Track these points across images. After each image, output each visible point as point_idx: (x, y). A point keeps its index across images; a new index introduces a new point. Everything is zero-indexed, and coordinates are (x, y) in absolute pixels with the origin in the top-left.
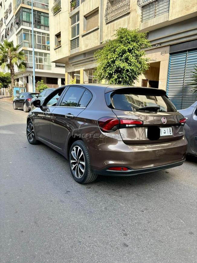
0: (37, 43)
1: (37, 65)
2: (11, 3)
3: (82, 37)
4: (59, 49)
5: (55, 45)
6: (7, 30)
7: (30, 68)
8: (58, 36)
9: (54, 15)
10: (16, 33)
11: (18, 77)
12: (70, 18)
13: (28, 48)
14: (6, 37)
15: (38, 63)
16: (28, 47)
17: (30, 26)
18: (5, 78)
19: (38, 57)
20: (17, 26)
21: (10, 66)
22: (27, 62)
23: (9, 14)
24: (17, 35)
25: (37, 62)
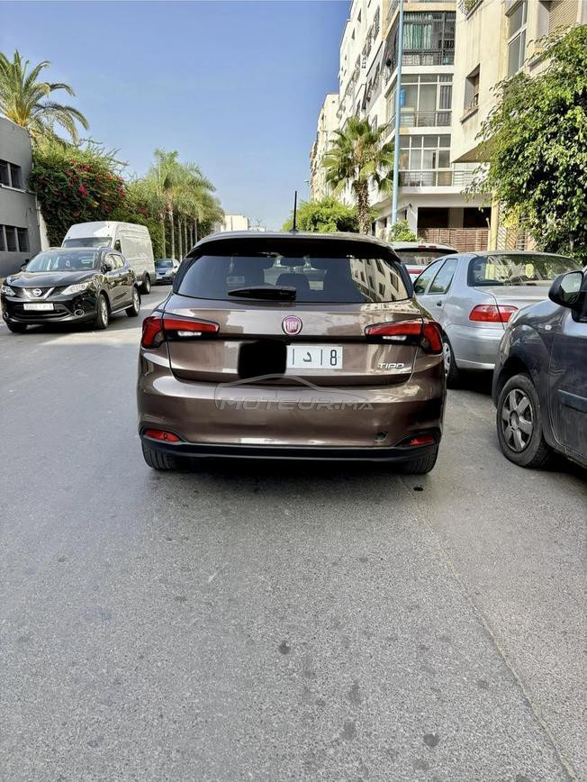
0: (438, 109)
1: (435, 173)
2: (379, 9)
3: (531, 70)
4: (474, 117)
5: (465, 108)
6: (368, 85)
7: (413, 184)
8: (474, 78)
9: (468, 18)
10: (385, 90)
11: (385, 215)
12: (507, 15)
13: (409, 128)
14: (364, 108)
15: (437, 169)
16: (410, 126)
17: (421, 61)
18: (349, 219)
19: (439, 149)
20: (386, 70)
21: (360, 187)
22: (404, 170)
23: (373, 39)
24: (387, 96)
25: (434, 167)
